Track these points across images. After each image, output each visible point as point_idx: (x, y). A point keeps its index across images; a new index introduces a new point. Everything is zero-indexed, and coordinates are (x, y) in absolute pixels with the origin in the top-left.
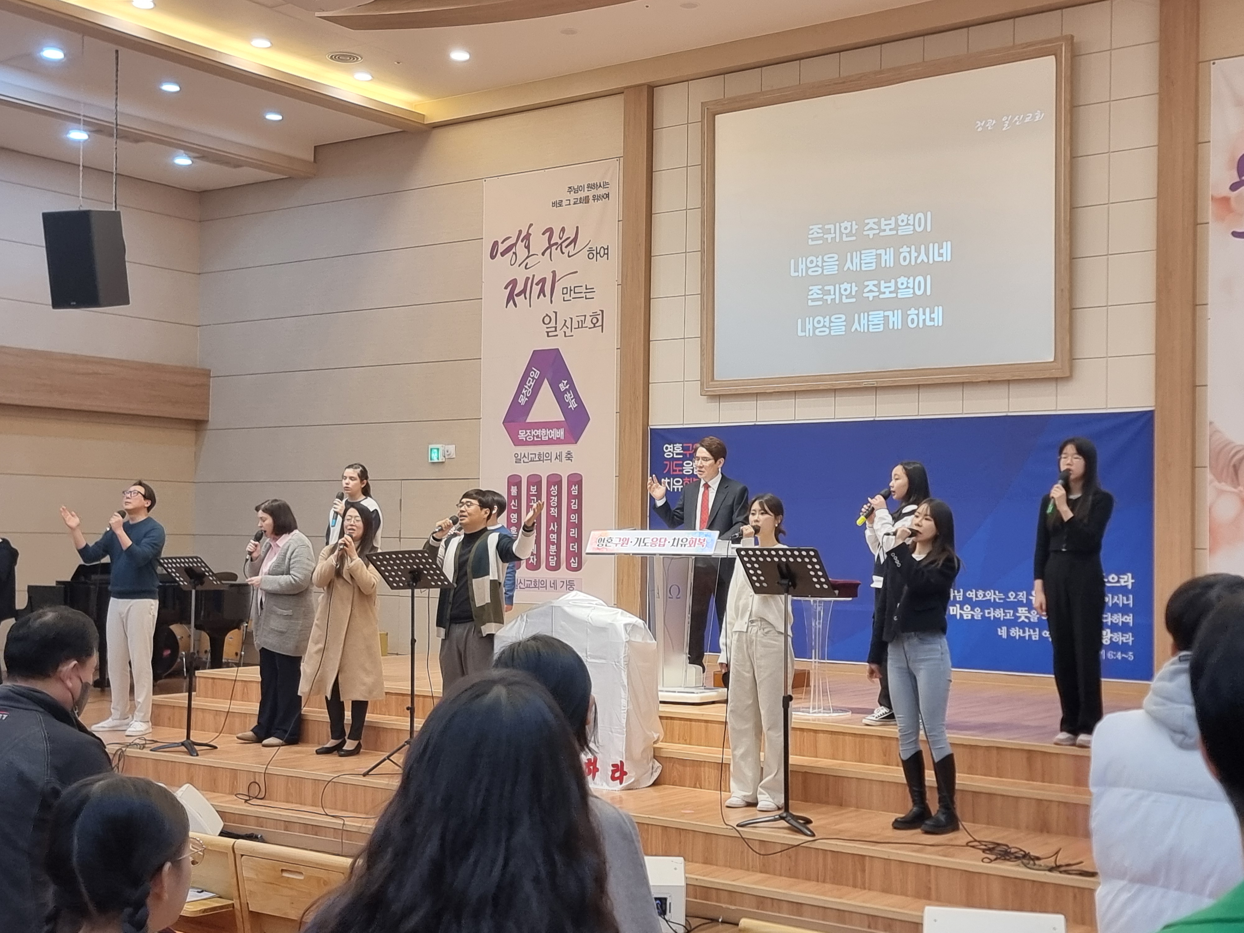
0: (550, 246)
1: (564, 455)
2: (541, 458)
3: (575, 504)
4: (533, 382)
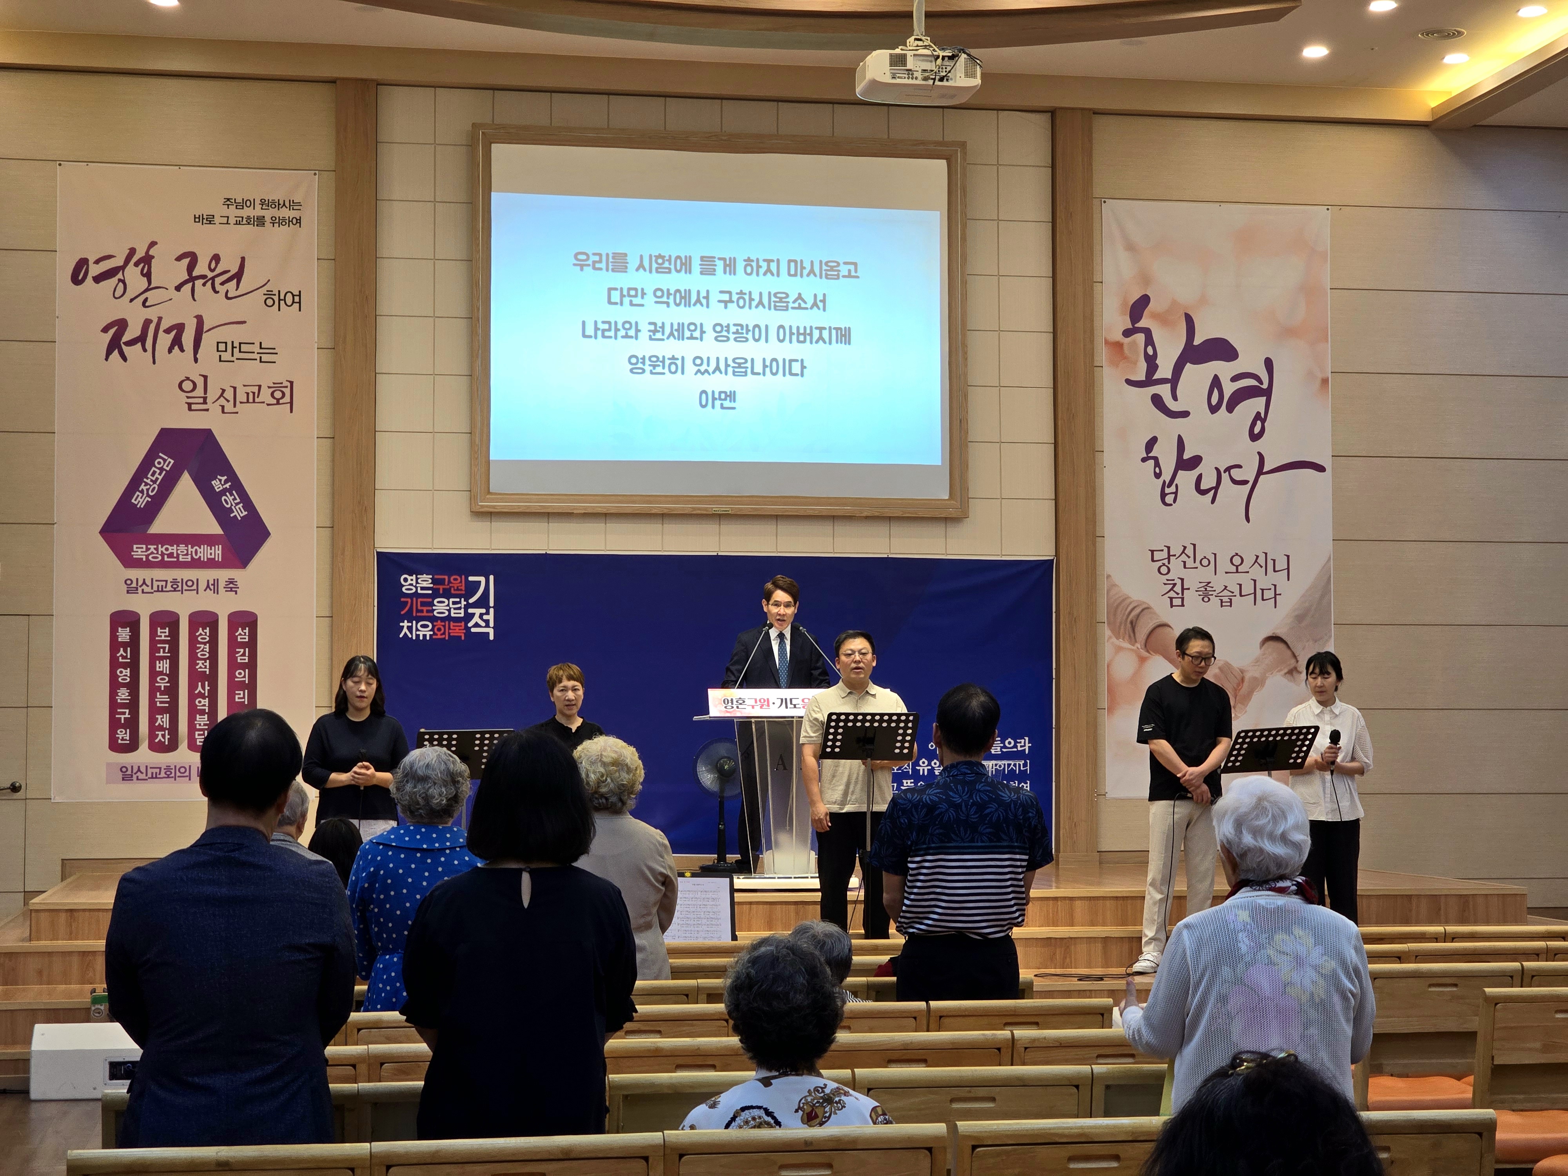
0: (192, 279)
1: (222, 584)
2: (176, 586)
3: (244, 655)
4: (160, 474)
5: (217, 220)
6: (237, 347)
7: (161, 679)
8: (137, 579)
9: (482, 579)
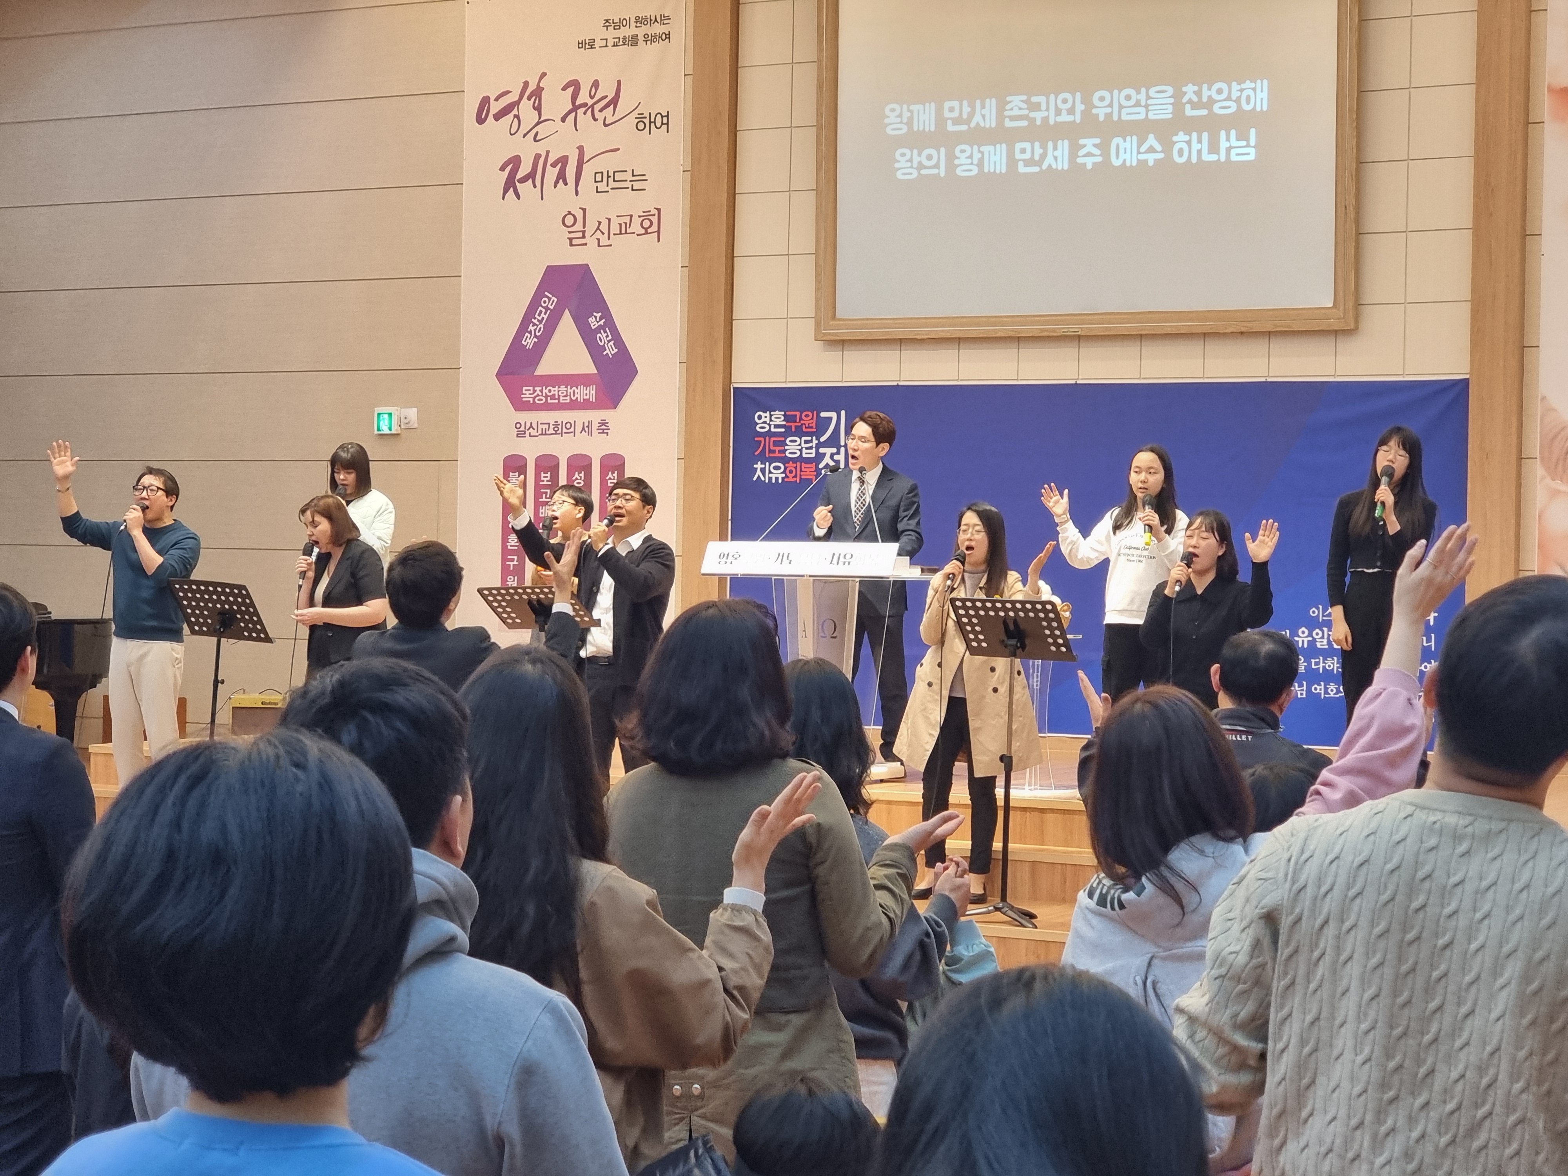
0: (575, 108)
1: (595, 426)
4: (545, 314)
5: (597, 44)
6: (611, 176)
8: (525, 422)
9: (834, 415)
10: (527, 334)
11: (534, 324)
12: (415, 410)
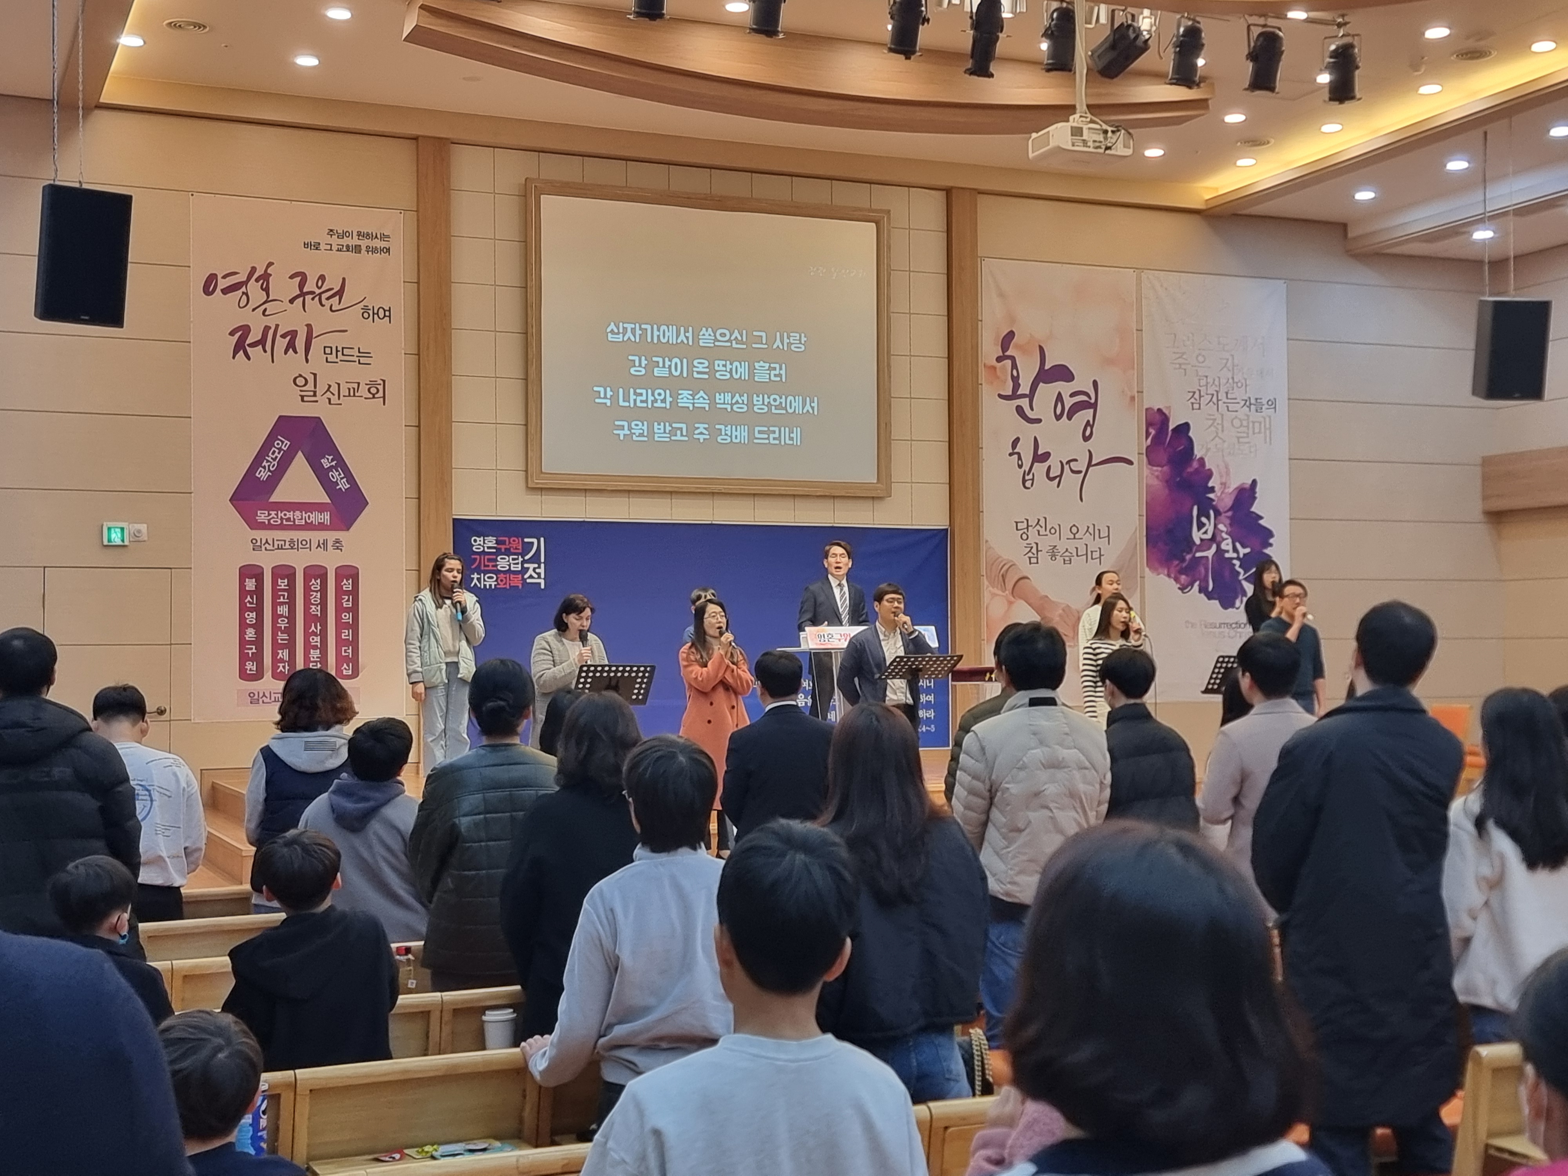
0: (302, 294)
1: (330, 544)
2: (293, 545)
3: (348, 600)
4: (279, 453)
5: (321, 247)
6: (340, 351)
7: (282, 621)
8: (261, 540)
9: (535, 541)
10: (261, 469)
11: (268, 461)
12: (145, 525)
